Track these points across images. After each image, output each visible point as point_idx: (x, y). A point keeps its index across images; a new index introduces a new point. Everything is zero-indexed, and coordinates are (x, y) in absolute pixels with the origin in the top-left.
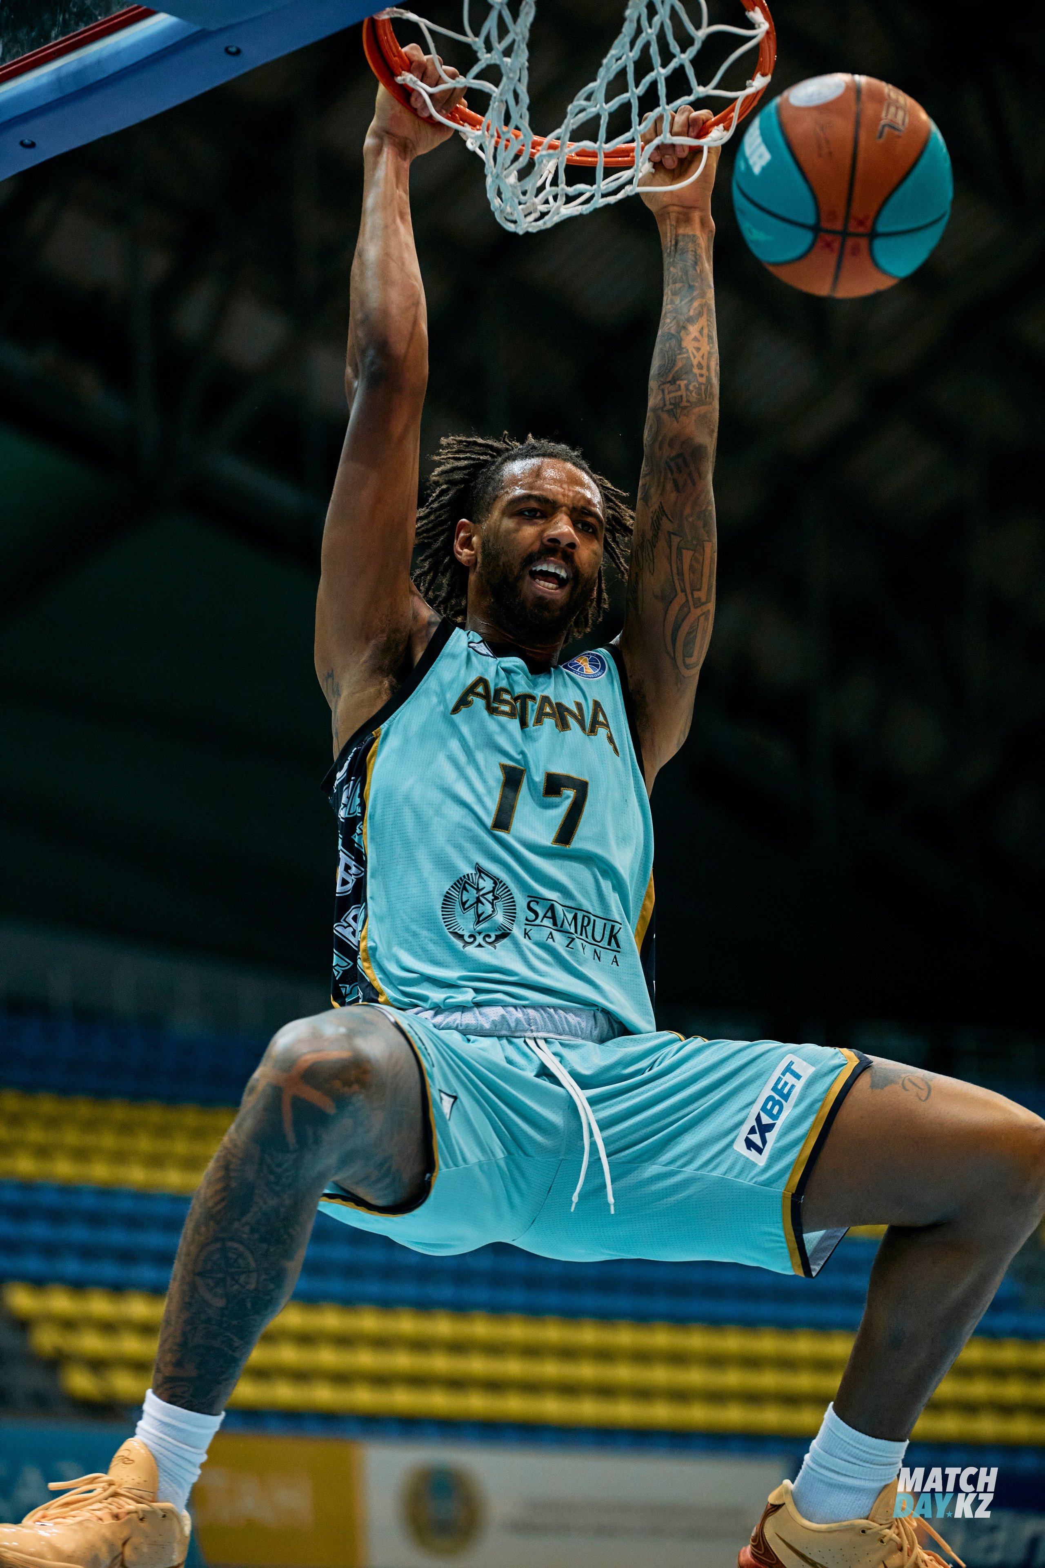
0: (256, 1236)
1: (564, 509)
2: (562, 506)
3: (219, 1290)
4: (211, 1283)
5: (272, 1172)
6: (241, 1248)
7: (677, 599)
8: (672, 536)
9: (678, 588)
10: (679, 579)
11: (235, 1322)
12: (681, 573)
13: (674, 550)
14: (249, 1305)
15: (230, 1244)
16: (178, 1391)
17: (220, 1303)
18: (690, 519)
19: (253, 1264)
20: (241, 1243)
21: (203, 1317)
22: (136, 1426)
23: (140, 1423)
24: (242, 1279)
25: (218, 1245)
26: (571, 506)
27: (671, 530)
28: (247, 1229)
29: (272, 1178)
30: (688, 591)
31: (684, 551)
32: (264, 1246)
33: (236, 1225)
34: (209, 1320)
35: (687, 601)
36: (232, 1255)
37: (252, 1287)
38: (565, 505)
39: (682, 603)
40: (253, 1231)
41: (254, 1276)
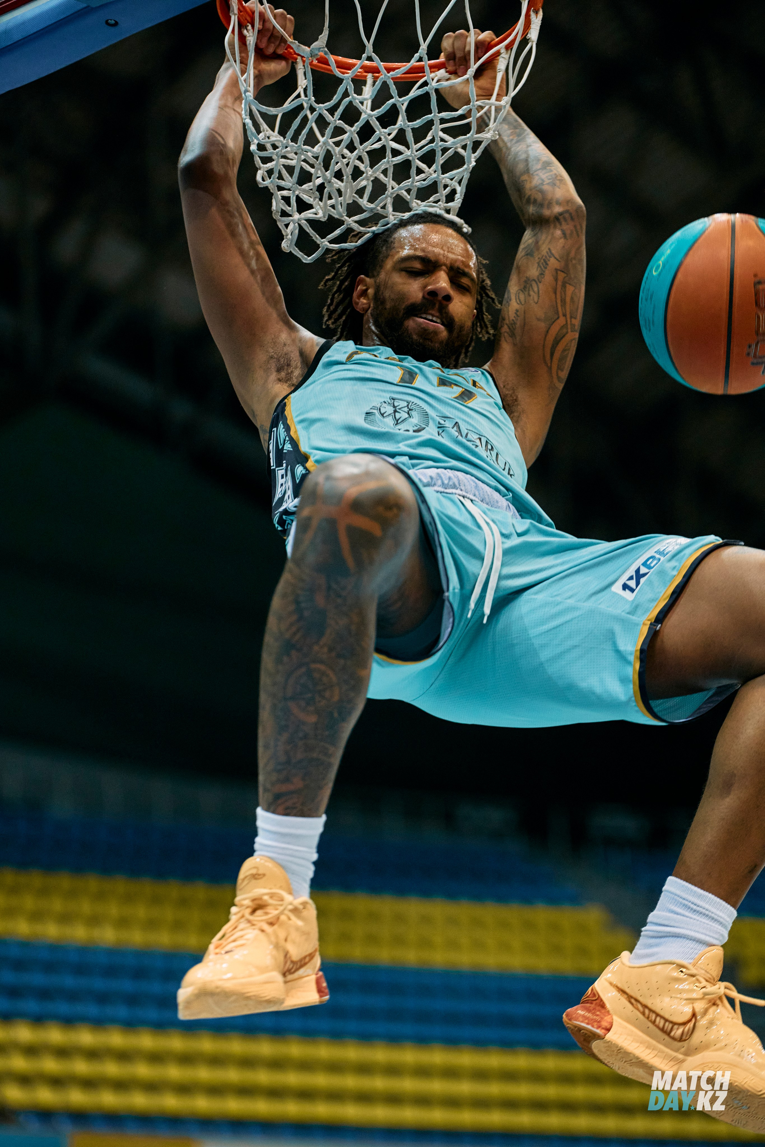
0: (333, 654)
1: (444, 267)
2: (441, 266)
3: (312, 708)
4: (303, 703)
5: (339, 596)
6: (322, 667)
7: (558, 321)
8: (559, 272)
9: (561, 314)
10: (561, 305)
11: (327, 733)
12: (563, 301)
13: (560, 283)
14: (336, 715)
15: (313, 666)
16: (289, 803)
17: (313, 719)
18: (574, 262)
19: (334, 679)
20: (322, 662)
21: (301, 735)
22: (254, 843)
23: (258, 840)
24: (327, 694)
25: (303, 670)
26: (449, 265)
27: (558, 268)
28: (325, 650)
29: (339, 601)
30: (568, 316)
31: (568, 285)
32: (342, 662)
33: (316, 648)
34: (306, 737)
35: (567, 323)
36: (316, 675)
37: (336, 698)
38: (445, 265)
39: (562, 325)
40: (331, 650)
41: (336, 691)
